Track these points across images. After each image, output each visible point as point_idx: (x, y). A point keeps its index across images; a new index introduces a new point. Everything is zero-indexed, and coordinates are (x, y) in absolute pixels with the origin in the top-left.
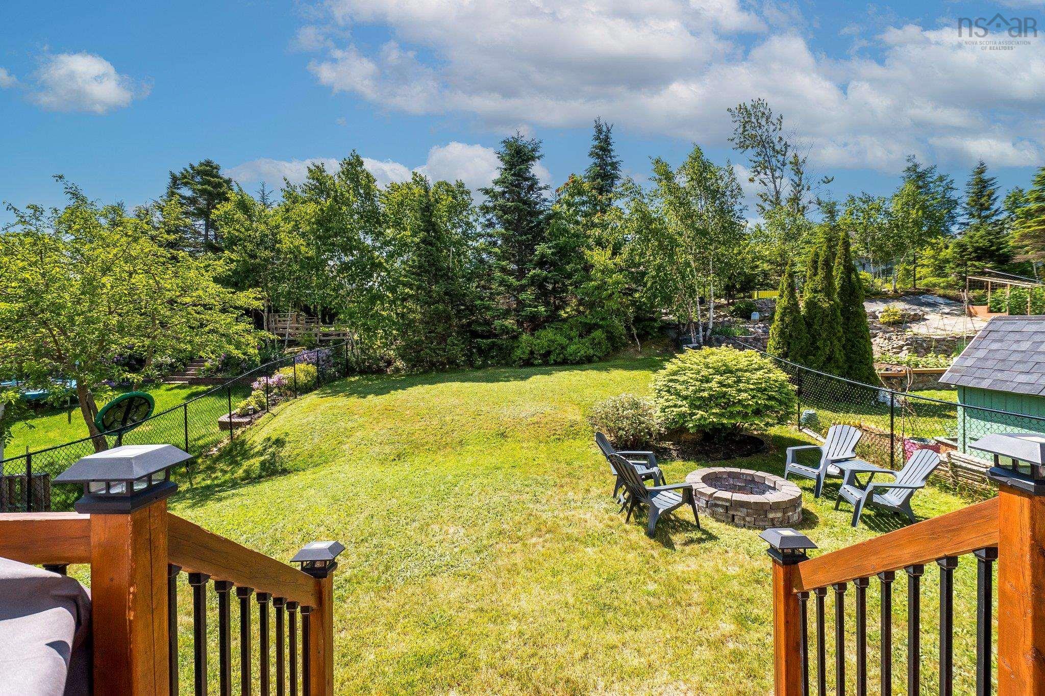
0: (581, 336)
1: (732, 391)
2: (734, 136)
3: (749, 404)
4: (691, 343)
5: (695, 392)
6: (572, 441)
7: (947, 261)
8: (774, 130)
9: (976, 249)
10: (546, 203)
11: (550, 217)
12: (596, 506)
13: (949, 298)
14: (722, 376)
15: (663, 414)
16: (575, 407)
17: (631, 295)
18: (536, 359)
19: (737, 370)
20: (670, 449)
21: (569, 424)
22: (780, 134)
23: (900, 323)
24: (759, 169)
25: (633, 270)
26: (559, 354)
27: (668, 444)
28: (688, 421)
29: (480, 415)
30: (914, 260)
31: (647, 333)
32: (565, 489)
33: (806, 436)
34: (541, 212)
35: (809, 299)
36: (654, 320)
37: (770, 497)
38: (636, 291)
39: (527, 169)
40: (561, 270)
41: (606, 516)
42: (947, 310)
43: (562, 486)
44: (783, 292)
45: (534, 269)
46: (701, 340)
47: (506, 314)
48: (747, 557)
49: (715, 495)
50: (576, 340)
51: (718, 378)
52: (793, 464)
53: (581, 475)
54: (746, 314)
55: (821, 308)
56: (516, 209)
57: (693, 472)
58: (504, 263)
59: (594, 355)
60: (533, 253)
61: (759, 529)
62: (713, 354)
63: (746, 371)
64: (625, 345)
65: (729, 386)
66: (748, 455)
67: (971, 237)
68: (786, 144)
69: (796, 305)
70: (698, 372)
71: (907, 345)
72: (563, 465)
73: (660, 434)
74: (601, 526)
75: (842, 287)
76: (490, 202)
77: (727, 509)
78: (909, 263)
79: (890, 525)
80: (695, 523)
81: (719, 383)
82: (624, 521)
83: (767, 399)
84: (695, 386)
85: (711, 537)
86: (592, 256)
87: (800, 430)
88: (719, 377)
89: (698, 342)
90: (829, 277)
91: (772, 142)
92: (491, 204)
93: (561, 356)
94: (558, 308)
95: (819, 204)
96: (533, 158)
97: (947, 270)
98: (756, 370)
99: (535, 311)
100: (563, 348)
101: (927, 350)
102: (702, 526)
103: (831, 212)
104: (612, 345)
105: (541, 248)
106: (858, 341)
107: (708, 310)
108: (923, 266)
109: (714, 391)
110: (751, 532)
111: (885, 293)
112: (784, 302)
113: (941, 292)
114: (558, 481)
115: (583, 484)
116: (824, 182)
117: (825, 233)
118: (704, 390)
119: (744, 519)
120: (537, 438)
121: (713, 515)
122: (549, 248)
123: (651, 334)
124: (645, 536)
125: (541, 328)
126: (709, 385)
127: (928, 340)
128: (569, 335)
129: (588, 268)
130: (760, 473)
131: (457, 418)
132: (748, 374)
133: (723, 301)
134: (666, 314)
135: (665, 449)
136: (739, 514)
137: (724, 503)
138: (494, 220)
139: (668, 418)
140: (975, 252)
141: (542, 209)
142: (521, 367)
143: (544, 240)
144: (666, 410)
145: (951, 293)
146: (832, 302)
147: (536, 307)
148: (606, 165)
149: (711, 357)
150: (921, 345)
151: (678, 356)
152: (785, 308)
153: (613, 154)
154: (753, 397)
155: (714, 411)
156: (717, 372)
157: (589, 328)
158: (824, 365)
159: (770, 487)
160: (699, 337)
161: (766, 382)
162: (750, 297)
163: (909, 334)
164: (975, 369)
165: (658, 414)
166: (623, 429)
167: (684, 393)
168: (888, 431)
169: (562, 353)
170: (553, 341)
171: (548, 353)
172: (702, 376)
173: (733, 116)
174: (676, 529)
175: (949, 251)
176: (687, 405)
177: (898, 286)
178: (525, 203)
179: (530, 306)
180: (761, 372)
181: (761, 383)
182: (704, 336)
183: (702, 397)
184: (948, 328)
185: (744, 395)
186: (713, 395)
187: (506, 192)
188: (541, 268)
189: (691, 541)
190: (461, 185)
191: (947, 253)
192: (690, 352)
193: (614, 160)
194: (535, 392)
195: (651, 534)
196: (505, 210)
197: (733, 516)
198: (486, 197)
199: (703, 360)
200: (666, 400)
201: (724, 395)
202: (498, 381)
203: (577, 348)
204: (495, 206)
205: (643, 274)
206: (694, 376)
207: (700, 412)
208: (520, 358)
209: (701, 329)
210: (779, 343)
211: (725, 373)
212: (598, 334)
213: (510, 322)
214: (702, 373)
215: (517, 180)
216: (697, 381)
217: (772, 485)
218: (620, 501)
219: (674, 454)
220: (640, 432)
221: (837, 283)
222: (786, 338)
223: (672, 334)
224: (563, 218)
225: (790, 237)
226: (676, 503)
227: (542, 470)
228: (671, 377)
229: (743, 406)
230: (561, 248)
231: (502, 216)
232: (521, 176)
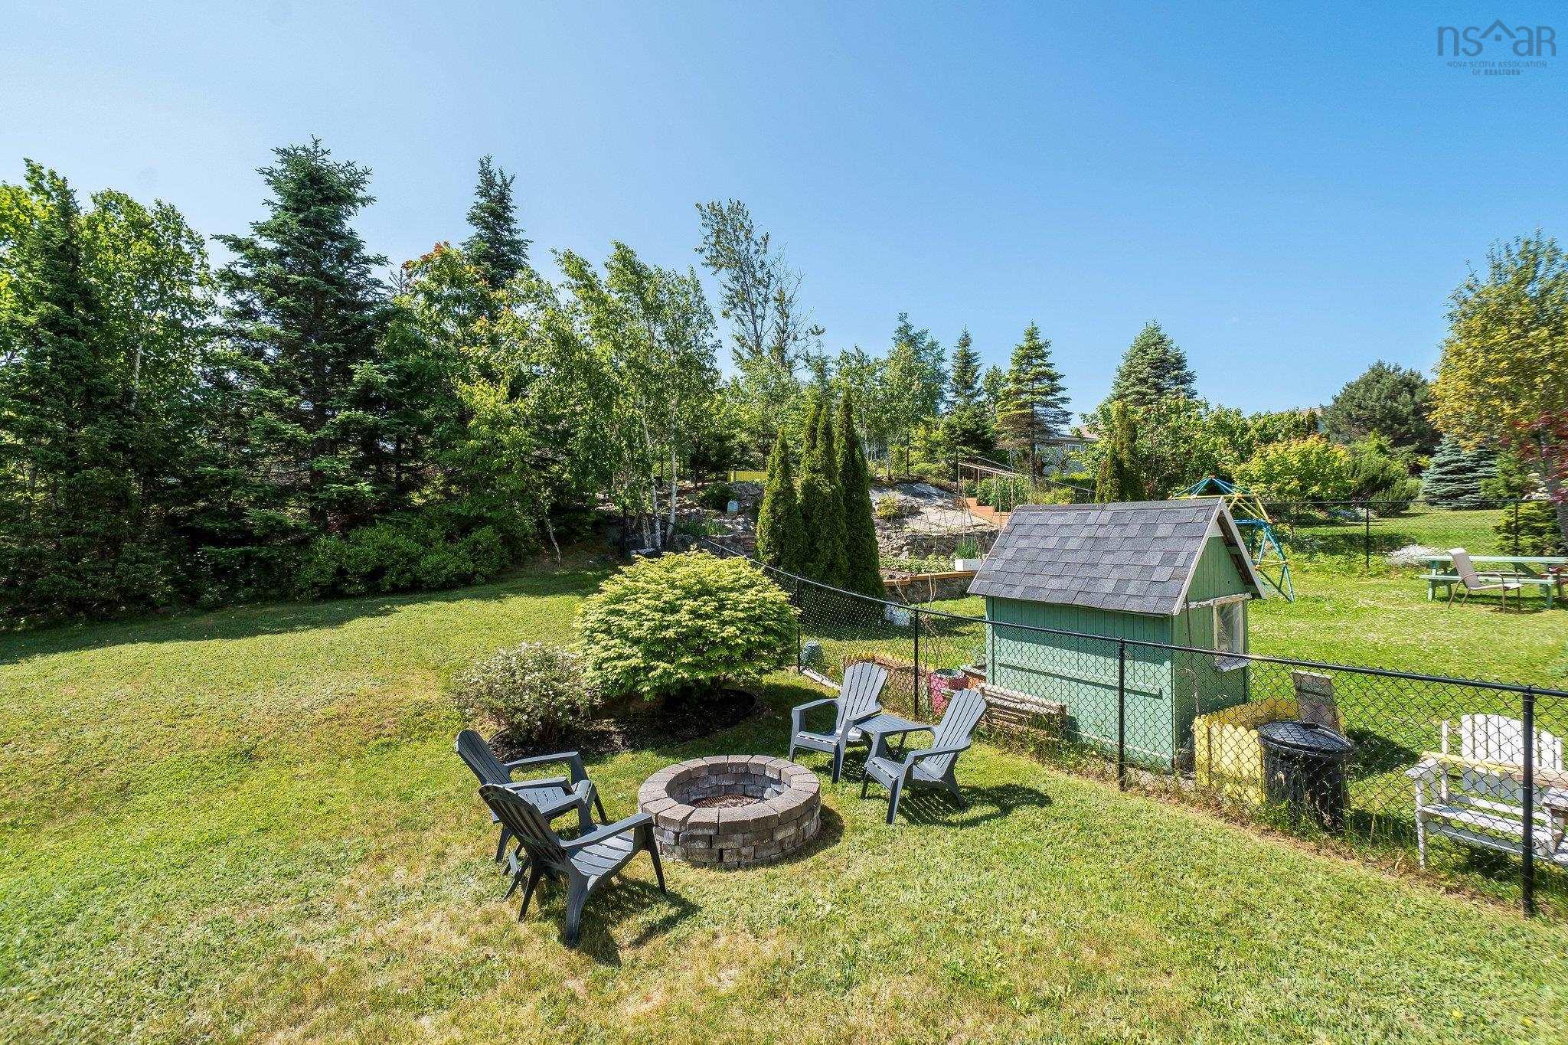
0: (450, 538)
1: (712, 625)
2: (704, 246)
3: (737, 645)
4: (643, 546)
5: (653, 630)
6: (417, 744)
7: (938, 444)
8: (756, 253)
9: (965, 432)
10: (380, 290)
11: (386, 316)
12: (455, 892)
13: (941, 488)
14: (695, 600)
15: (598, 673)
16: (429, 675)
17: (544, 468)
18: (351, 583)
19: (719, 589)
20: (611, 733)
21: (412, 710)
22: (762, 257)
23: (898, 517)
24: (736, 300)
25: (549, 427)
26: (403, 572)
27: (606, 724)
28: (641, 681)
29: (190, 716)
30: (908, 440)
31: (574, 532)
32: (388, 863)
33: (809, 681)
34: (369, 306)
35: (807, 481)
36: (586, 511)
37: (775, 804)
38: (554, 462)
39: (337, 218)
40: (410, 417)
41: (476, 915)
42: (940, 502)
43: (382, 857)
44: (774, 470)
45: (349, 409)
46: (659, 542)
47: (281, 495)
48: (750, 937)
49: (691, 820)
50: (440, 545)
51: (690, 604)
52: (801, 734)
53: (430, 818)
54: (719, 502)
55: (820, 493)
56: (310, 288)
57: (650, 779)
58: (276, 393)
59: (474, 573)
60: (350, 380)
61: (762, 865)
62: (679, 564)
63: (732, 590)
64: (535, 552)
65: (707, 616)
66: (734, 723)
67: (960, 418)
68: (769, 272)
69: (791, 489)
70: (658, 597)
71: (907, 544)
72: (392, 803)
73: (593, 708)
74: (460, 942)
75: (845, 465)
76: (245, 266)
77: (710, 840)
78: (903, 444)
79: (932, 810)
80: (656, 883)
81: (692, 612)
82: (514, 914)
83: (762, 634)
84: (654, 620)
85: (688, 909)
86: (471, 395)
87: (800, 672)
88: (691, 602)
89: (654, 545)
90: (829, 452)
91: (753, 266)
92: (249, 272)
93: (408, 575)
94: (404, 488)
95: (808, 361)
96: (350, 200)
97: (938, 455)
98: (747, 587)
99: (350, 491)
100: (413, 560)
101: (928, 550)
102: (669, 886)
103: (821, 370)
104: (512, 552)
105: (363, 370)
106: (863, 541)
107: (668, 496)
108: (916, 448)
109: (684, 627)
110: (751, 875)
111: (879, 480)
112: (776, 484)
113: (934, 480)
114: (374, 845)
115: (431, 840)
116: (813, 333)
117: (815, 397)
118: (667, 627)
119: (739, 853)
120: (333, 750)
121: (687, 856)
122: (385, 372)
123: (579, 534)
124: (560, 945)
125: (364, 525)
126: (677, 617)
127: (927, 538)
128: (425, 536)
129: (465, 414)
130: (758, 759)
131: (120, 730)
132: (734, 595)
133: (688, 484)
134: (604, 501)
135: (603, 733)
136: (731, 845)
137: (706, 832)
138: (258, 305)
139: (608, 680)
140: (963, 435)
141: (370, 299)
142: (316, 600)
143: (371, 355)
144: (604, 666)
145: (945, 482)
146: (833, 487)
147: (351, 483)
148: (502, 243)
149: (678, 570)
150: (921, 545)
151: (625, 569)
152: (777, 494)
153: (513, 226)
154: (743, 631)
155: (684, 660)
156: (689, 594)
157: (466, 526)
158: (825, 574)
159: (772, 781)
160: (655, 538)
161: (760, 606)
162: (725, 479)
163: (907, 531)
164: (1004, 574)
165: (590, 673)
166: (523, 711)
167: (636, 634)
168: (909, 662)
169: (410, 570)
170: (390, 549)
171: (379, 572)
172: (665, 602)
173: (704, 217)
174: (621, 908)
175: (940, 432)
176: (640, 654)
177: (892, 472)
178: (330, 280)
179: (338, 480)
180: (753, 591)
181: (754, 609)
182: (663, 536)
183: (664, 638)
184: (943, 523)
185: (731, 630)
186: (682, 634)
187: (287, 254)
188: (365, 411)
189: (651, 931)
190: (169, 216)
191: (938, 435)
192: (643, 562)
193: (517, 237)
194: (339, 650)
195: (571, 939)
196: (279, 285)
197: (721, 851)
198: (236, 256)
199: (665, 575)
200: (603, 647)
201: (699, 632)
202: (254, 633)
203: (439, 559)
204: (258, 275)
205: (566, 434)
206: (652, 602)
207: (663, 665)
208: (315, 584)
209: (658, 525)
210: (769, 545)
211: (700, 594)
212: (484, 535)
213: (293, 513)
214: (665, 598)
215: (312, 233)
216: (656, 610)
217: (776, 777)
218: (509, 868)
219: (618, 740)
220: (556, 709)
221: (839, 460)
222: (779, 537)
223: (615, 533)
224: (416, 321)
225: (776, 398)
226: (623, 855)
227: (336, 824)
228: (612, 606)
229: (729, 648)
230: (409, 376)
231: (273, 299)
232: (324, 228)
